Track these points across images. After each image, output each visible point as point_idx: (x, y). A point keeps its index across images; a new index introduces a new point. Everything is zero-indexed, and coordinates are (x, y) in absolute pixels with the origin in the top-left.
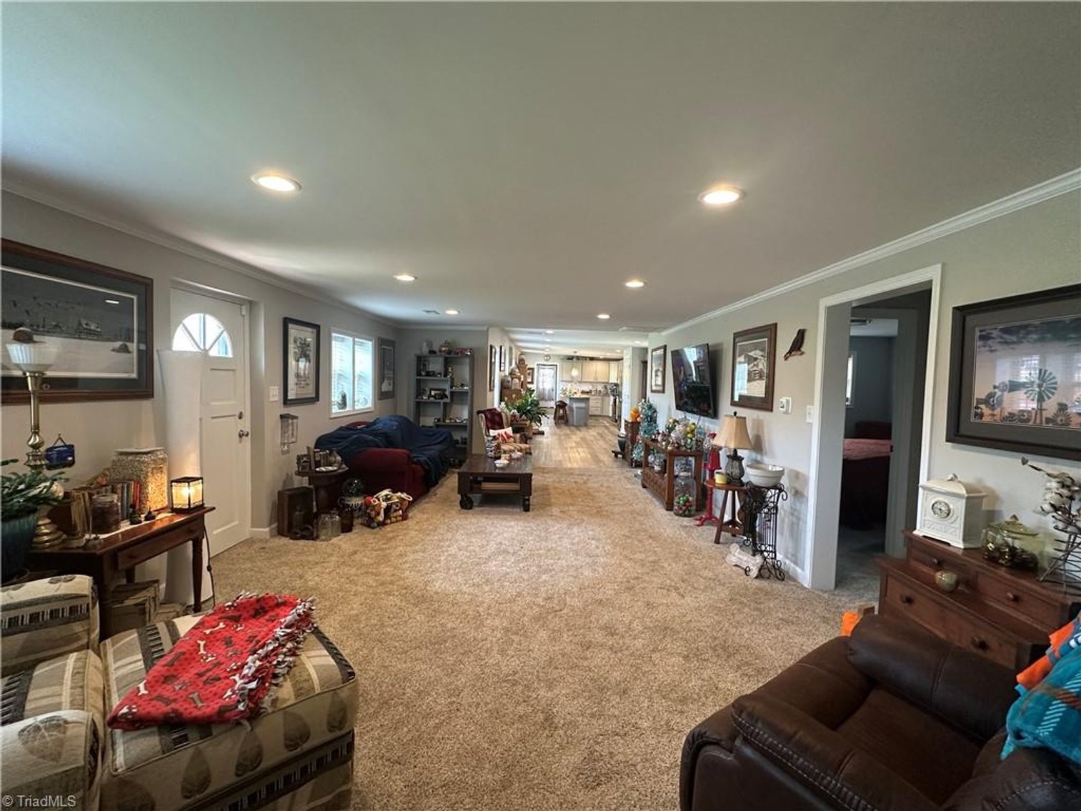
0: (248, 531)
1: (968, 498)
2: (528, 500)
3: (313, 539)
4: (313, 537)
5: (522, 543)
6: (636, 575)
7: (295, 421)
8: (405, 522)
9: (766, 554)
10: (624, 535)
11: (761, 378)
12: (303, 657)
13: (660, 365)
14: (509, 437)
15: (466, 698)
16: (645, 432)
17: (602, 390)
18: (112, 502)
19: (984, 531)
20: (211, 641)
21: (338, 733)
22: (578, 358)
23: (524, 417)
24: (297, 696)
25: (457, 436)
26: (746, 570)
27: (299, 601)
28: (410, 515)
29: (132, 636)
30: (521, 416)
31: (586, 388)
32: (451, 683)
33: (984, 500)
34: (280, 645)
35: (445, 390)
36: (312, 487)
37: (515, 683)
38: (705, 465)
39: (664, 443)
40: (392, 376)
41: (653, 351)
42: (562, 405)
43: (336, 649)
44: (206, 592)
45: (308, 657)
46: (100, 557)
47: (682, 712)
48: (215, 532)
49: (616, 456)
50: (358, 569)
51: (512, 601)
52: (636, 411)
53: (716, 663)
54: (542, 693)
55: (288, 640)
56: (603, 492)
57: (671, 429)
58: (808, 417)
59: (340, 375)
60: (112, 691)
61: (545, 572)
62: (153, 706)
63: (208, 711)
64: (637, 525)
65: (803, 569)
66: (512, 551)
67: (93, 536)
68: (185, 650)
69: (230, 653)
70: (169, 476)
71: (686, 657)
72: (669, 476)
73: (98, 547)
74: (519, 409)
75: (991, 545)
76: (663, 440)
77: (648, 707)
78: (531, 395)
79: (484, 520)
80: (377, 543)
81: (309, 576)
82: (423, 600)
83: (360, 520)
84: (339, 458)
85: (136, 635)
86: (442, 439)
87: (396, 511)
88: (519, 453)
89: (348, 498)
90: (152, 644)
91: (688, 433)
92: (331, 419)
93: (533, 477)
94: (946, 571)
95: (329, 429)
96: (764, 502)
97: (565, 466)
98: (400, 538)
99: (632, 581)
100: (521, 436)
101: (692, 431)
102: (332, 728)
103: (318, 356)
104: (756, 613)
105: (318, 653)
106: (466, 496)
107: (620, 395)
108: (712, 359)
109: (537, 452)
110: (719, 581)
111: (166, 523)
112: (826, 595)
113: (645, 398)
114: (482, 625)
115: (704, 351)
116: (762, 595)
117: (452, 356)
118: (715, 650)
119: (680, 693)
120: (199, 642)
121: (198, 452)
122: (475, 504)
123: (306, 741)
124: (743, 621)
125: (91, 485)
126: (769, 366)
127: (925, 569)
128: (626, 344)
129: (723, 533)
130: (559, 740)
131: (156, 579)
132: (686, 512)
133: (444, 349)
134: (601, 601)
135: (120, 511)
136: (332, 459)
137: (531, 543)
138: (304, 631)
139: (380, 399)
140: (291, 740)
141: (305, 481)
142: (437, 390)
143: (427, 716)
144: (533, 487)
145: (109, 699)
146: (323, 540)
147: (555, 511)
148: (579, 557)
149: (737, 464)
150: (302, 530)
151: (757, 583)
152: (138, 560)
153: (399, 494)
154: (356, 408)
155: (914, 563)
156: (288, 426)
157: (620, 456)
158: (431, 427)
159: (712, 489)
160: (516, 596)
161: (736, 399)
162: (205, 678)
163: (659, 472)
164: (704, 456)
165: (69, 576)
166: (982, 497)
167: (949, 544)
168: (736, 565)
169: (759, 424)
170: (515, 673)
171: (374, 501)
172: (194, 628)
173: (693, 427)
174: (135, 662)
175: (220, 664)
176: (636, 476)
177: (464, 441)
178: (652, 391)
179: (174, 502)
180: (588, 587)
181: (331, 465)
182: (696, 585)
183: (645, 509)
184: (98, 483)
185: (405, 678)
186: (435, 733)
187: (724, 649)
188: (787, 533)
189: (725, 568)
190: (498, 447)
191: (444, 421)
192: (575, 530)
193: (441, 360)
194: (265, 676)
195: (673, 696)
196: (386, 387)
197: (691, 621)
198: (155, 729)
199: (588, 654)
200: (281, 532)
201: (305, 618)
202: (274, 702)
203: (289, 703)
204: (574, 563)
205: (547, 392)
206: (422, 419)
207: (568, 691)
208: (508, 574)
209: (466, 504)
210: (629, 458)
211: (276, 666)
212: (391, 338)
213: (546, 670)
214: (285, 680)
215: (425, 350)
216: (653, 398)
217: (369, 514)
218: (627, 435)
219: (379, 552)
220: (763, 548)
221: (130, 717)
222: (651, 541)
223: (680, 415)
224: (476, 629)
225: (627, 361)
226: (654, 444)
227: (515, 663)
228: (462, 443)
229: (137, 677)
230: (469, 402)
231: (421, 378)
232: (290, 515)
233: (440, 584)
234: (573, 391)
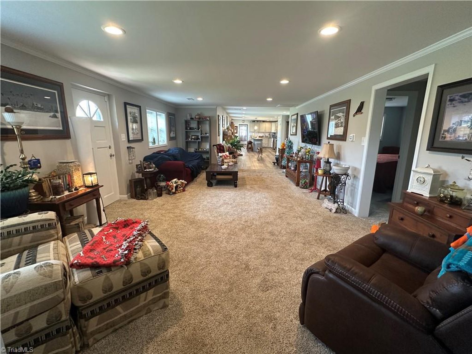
0: (118, 197)
1: (434, 175)
2: (236, 182)
3: (146, 200)
4: (145, 199)
5: (234, 200)
6: (283, 212)
7: (134, 149)
8: (184, 192)
9: (339, 203)
10: (278, 196)
11: (342, 126)
12: (146, 242)
13: (294, 122)
14: (227, 156)
15: (213, 259)
16: (287, 153)
17: (268, 136)
18: (59, 183)
19: (440, 189)
20: (107, 236)
21: (163, 271)
22: (258, 121)
23: (234, 147)
24: (145, 257)
25: (205, 156)
26: (330, 210)
27: (142, 221)
28: (186, 189)
29: (76, 235)
30: (232, 147)
31: (261, 135)
32: (207, 254)
33: (441, 176)
34: (136, 238)
35: (198, 136)
36: (143, 178)
37: (233, 254)
38: (314, 166)
39: (296, 157)
40: (174, 130)
41: (292, 116)
42: (250, 143)
43: (159, 239)
44: (104, 220)
45: (148, 242)
46: (58, 205)
47: (302, 264)
48: (105, 197)
49: (274, 164)
50: (165, 211)
51: (231, 223)
52: (284, 144)
53: (316, 246)
54: (244, 257)
55: (139, 236)
56: (269, 179)
57: (299, 151)
58: (362, 143)
59: (151, 129)
60: (70, 255)
61: (244, 211)
62: (87, 260)
63: (109, 262)
64: (283, 192)
65: (355, 209)
66: (230, 203)
67: (53, 197)
68: (97, 240)
69: (116, 241)
70: (82, 173)
71: (304, 244)
72: (298, 172)
73: (56, 201)
74: (231, 144)
75: (442, 194)
76: (295, 156)
77: (288, 262)
78: (236, 138)
79: (218, 191)
80: (173, 201)
81: (145, 214)
82: (192, 222)
83: (165, 192)
84: (154, 165)
85: (77, 235)
86: (198, 157)
87: (180, 188)
88: (232, 163)
89: (160, 183)
90: (84, 238)
91: (307, 152)
92: (149, 149)
93: (238, 173)
94: (420, 206)
95: (149, 153)
96: (340, 181)
97: (252, 169)
98: (182, 198)
99: (281, 215)
100: (233, 156)
101: (309, 152)
102: (160, 269)
103: (141, 121)
104: (334, 226)
105: (152, 241)
106: (210, 181)
107: (276, 138)
108: (319, 119)
109: (240, 163)
110: (319, 214)
111: (83, 192)
112: (364, 219)
113: (288, 138)
114: (218, 232)
115: (316, 115)
116: (337, 220)
117: (201, 120)
118: (316, 241)
119: (301, 257)
120: (103, 237)
121: (93, 162)
122: (214, 185)
123: (150, 273)
124: (329, 230)
125: (50, 175)
126: (345, 119)
127: (411, 206)
128: (279, 114)
129: (321, 195)
130: (251, 274)
131: (82, 214)
132: (305, 187)
133: (197, 117)
134: (268, 222)
135: (63, 187)
136: (151, 166)
137: (238, 199)
138: (145, 233)
139: (170, 140)
140: (144, 273)
141: (140, 176)
142: (195, 136)
143: (197, 266)
144: (238, 178)
145: (69, 258)
146: (150, 200)
147: (248, 187)
148: (259, 205)
149: (329, 165)
150: (141, 196)
151: (335, 215)
152: (73, 207)
153: (181, 180)
154: (160, 144)
155: (405, 204)
156: (131, 152)
157: (276, 164)
158: (192, 152)
159: (316, 176)
160: (232, 221)
161: (329, 136)
162: (106, 250)
163: (293, 170)
164: (314, 163)
165: (45, 212)
166: (440, 175)
167: (423, 195)
168: (326, 208)
169: (339, 147)
170: (233, 250)
171: (170, 183)
172: (100, 232)
173: (309, 149)
174: (78, 245)
175: (112, 245)
176: (283, 172)
177: (208, 159)
178: (291, 135)
179: (86, 183)
180: (263, 217)
181: (151, 169)
182: (308, 216)
183: (287, 186)
184: (52, 175)
185: (188, 252)
186: (201, 272)
187: (320, 240)
188: (349, 194)
189: (321, 209)
190: (223, 160)
191: (199, 150)
192: (257, 194)
193: (196, 122)
194: (131, 249)
195: (298, 258)
196: (172, 135)
197: (306, 230)
198: (89, 268)
199: (263, 243)
200: (132, 197)
201: (145, 228)
202: (135, 259)
203: (142, 259)
204: (256, 208)
205: (243, 137)
206: (189, 149)
207: (255, 257)
208: (229, 212)
209: (210, 185)
210: (280, 165)
211: (135, 245)
212: (173, 112)
213: (245, 249)
214: (139, 251)
215: (189, 118)
216: (291, 138)
217: (169, 189)
218: (279, 155)
219: (174, 204)
220: (338, 200)
221: (78, 264)
222: (289, 198)
223: (303, 145)
224: (216, 233)
225: (280, 122)
226: (292, 158)
227: (233, 246)
228: (207, 159)
229: (79, 250)
230: (209, 141)
231: (188, 130)
232: (135, 190)
233: (200, 216)
234: (255, 136)
